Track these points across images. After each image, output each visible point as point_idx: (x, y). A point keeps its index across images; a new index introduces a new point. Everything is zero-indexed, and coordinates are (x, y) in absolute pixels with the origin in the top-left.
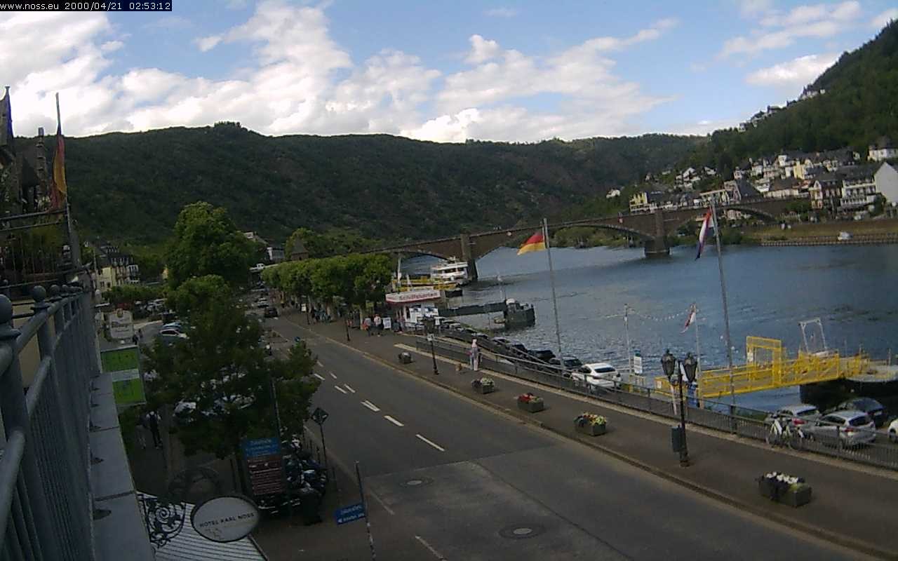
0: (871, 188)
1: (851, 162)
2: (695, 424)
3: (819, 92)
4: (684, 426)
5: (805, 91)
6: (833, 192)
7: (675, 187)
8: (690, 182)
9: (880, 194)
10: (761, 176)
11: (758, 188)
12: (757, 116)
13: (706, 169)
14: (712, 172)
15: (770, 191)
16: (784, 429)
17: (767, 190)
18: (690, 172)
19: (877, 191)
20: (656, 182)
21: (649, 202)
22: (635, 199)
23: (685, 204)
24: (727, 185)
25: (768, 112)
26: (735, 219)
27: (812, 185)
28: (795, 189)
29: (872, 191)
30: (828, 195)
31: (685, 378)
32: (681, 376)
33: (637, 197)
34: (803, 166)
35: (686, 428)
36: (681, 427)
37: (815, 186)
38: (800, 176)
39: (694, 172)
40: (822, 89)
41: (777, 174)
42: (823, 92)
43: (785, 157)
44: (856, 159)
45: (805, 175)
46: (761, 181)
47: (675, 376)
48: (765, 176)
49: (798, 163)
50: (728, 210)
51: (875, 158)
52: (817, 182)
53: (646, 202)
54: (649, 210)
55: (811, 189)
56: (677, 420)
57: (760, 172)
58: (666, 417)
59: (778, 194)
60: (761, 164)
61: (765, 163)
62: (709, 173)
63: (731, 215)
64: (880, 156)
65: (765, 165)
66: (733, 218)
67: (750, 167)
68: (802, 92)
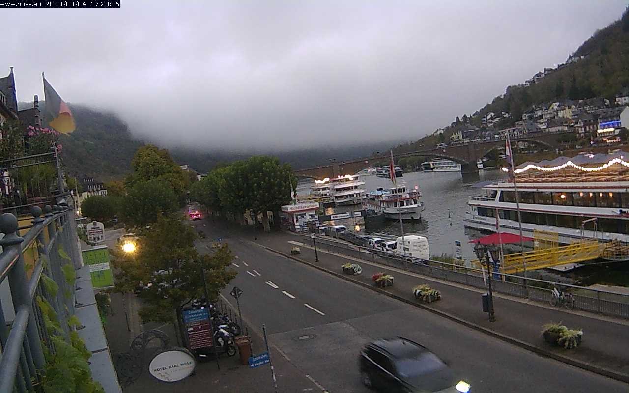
0: (618, 124)
1: (603, 106)
2: (499, 292)
3: (580, 57)
4: (491, 294)
5: (570, 57)
6: (591, 127)
7: (481, 126)
8: (492, 122)
9: (624, 128)
10: (541, 117)
11: (539, 126)
12: (537, 75)
13: (503, 113)
14: (507, 115)
15: (547, 127)
16: (561, 294)
17: (546, 127)
18: (491, 115)
19: (622, 126)
20: (468, 123)
21: (463, 137)
22: (454, 136)
23: (489, 138)
24: (518, 124)
25: (545, 72)
26: (524, 148)
27: (577, 123)
28: (565, 126)
29: (618, 126)
30: (588, 129)
31: (491, 260)
32: (488, 258)
33: (455, 134)
34: (570, 110)
35: (493, 295)
36: (489, 294)
37: (579, 123)
38: (568, 117)
39: (494, 116)
40: (582, 56)
41: (552, 116)
42: (582, 57)
43: (558, 104)
44: (606, 104)
45: (572, 116)
46: (541, 121)
47: (485, 259)
48: (544, 117)
49: (566, 108)
50: (519, 141)
51: (619, 103)
52: (580, 121)
53: (461, 137)
54: (463, 143)
55: (576, 126)
56: (487, 289)
57: (540, 114)
58: (479, 288)
59: (553, 130)
60: (541, 109)
61: (544, 108)
62: (505, 116)
63: (521, 146)
64: (624, 101)
65: (544, 110)
66: (522, 147)
67: (533, 111)
68: (568, 58)
